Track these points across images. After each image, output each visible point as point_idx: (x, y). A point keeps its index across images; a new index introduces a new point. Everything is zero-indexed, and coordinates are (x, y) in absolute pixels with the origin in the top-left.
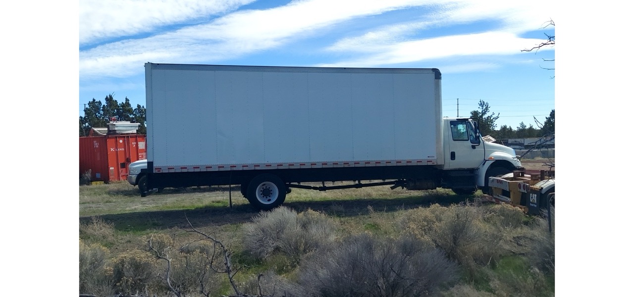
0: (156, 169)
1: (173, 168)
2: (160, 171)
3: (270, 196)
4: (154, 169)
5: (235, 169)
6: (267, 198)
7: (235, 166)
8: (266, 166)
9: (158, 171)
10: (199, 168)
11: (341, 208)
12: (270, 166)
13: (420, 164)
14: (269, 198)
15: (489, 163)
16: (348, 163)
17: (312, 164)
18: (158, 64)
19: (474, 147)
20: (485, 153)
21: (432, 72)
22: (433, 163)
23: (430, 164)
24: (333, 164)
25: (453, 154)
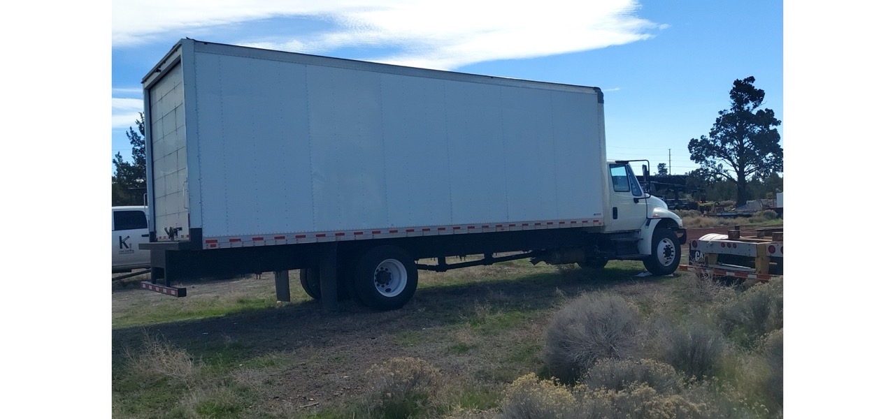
0: (207, 242)
1: (240, 240)
2: (215, 246)
3: (387, 284)
4: (204, 242)
5: (342, 238)
6: (383, 286)
7: (343, 234)
8: (391, 232)
9: (211, 246)
10: (284, 238)
11: (502, 296)
12: (396, 231)
13: (585, 225)
14: (386, 287)
15: (654, 223)
16: (501, 226)
17: (454, 228)
18: (206, 43)
19: (636, 201)
20: (648, 208)
21: (593, 92)
22: (600, 224)
23: (597, 224)
24: (483, 227)
25: (615, 211)
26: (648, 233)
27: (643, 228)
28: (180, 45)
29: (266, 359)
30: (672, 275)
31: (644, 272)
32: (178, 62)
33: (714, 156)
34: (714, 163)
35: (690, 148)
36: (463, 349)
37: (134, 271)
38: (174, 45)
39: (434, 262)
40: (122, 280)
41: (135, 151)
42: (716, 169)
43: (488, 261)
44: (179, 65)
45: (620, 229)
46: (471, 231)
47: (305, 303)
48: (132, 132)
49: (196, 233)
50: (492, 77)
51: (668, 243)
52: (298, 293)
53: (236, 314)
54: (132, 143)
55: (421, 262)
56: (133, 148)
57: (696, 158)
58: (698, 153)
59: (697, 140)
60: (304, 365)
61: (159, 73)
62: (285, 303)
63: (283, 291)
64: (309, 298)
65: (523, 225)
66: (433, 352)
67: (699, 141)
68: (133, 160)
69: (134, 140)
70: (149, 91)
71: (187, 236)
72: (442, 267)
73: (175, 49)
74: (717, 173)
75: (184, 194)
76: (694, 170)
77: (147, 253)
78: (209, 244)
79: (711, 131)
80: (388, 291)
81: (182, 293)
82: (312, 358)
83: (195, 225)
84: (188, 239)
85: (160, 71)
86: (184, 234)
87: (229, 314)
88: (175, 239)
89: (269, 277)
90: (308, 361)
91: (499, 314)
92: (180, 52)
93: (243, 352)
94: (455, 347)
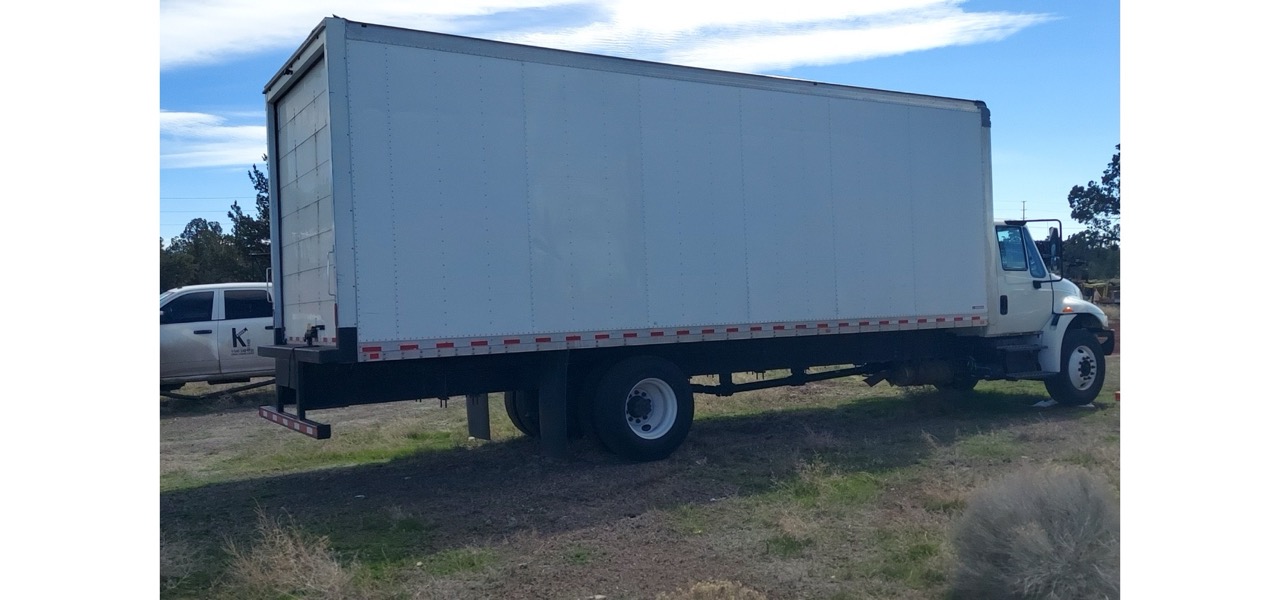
0: (365, 350)
1: (416, 347)
2: (377, 356)
3: (645, 418)
4: (360, 350)
5: (577, 345)
6: (638, 421)
7: (579, 338)
8: (653, 334)
9: (372, 356)
10: (485, 343)
11: (827, 439)
12: (661, 333)
13: (959, 325)
14: (644, 422)
15: (1064, 322)
16: (827, 325)
17: (753, 329)
18: (364, 25)
19: (1037, 285)
20: (1054, 297)
21: (975, 108)
22: (982, 322)
23: (976, 323)
24: (797, 327)
25: (1004, 301)
26: (1056, 337)
27: (1047, 328)
28: (324, 28)
29: (462, 553)
30: (1091, 405)
31: (1046, 400)
32: (319, 58)
33: (1107, 212)
34: (1108, 223)
35: (1071, 200)
36: (791, 547)
37: (254, 381)
38: (313, 28)
39: (714, 380)
40: (237, 393)
41: (260, 200)
42: (1110, 232)
43: (798, 379)
44: (321, 62)
45: (1010, 331)
46: (779, 334)
47: (513, 443)
48: (256, 172)
49: (348, 336)
50: (815, 84)
51: (1085, 354)
52: (502, 425)
53: (408, 458)
54: (256, 188)
55: (695, 380)
56: (258, 195)
57: (1080, 215)
58: (1084, 207)
59: (1082, 188)
60: (526, 567)
61: (290, 76)
62: (481, 442)
63: (479, 422)
64: (519, 433)
65: (881, 323)
66: (740, 549)
67: (1086, 189)
68: (258, 213)
69: (259, 184)
70: (275, 105)
71: (333, 340)
72: (726, 389)
73: (316, 35)
74: (1111, 239)
75: (328, 272)
76: (1077, 233)
77: (270, 363)
78: (368, 354)
79: (1104, 175)
80: (646, 428)
81: (324, 432)
82: (536, 552)
83: (346, 322)
84: (334, 344)
85: (292, 72)
86: (328, 337)
87: (396, 460)
88: (314, 343)
89: (459, 404)
90: (530, 559)
91: (836, 477)
92: (323, 38)
93: (422, 539)
94: (776, 541)
